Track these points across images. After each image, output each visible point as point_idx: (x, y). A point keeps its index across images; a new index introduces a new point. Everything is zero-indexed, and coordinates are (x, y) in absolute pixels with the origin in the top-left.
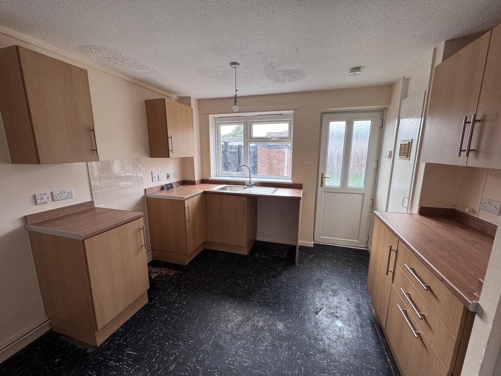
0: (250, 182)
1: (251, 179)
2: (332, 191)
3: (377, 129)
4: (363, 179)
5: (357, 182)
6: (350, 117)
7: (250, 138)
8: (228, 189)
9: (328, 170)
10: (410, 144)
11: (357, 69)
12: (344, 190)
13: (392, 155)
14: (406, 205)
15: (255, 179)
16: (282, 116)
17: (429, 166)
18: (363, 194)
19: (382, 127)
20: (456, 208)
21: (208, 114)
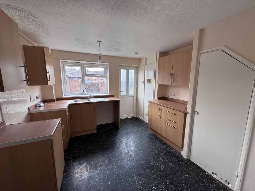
0: (90, 96)
1: (91, 95)
2: (124, 97)
3: (136, 73)
4: (133, 91)
5: (132, 92)
6: (128, 68)
7: (86, 74)
8: (77, 101)
9: (122, 88)
10: (151, 79)
11: (137, 53)
12: (127, 96)
13: (144, 82)
14: (153, 97)
15: (92, 95)
16: (101, 65)
17: (159, 86)
18: (134, 97)
19: (137, 73)
20: (164, 96)
21: (59, 59)
